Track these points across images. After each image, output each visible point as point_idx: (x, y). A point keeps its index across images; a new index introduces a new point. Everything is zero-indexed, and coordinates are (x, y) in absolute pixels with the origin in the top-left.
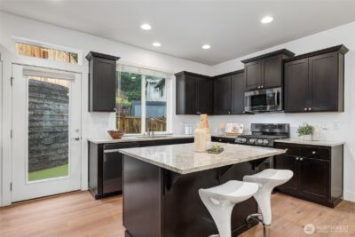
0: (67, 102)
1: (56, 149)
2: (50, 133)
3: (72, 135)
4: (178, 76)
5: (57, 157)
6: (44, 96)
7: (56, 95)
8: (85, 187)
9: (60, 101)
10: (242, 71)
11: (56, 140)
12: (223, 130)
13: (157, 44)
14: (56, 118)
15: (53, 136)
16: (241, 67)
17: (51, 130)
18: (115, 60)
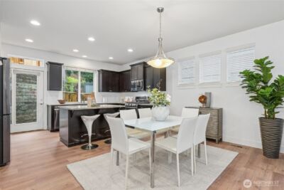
0: (36, 83)
1: (30, 113)
2: (25, 103)
3: (39, 101)
5: (30, 118)
6: (21, 80)
7: (30, 79)
9: (33, 83)
10: (129, 70)
11: (29, 108)
12: (123, 100)
13: (85, 56)
14: (30, 94)
15: (27, 105)
16: (129, 68)
17: (26, 101)
18: (61, 65)
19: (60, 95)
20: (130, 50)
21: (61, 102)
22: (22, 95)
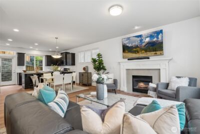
2: (6, 72)
3: (13, 71)
4: (46, 56)
8: (16, 83)
13: (37, 49)
15: (7, 74)
18: (24, 54)
19: (24, 68)
20: (57, 47)
21: (25, 71)
22: (4, 68)
